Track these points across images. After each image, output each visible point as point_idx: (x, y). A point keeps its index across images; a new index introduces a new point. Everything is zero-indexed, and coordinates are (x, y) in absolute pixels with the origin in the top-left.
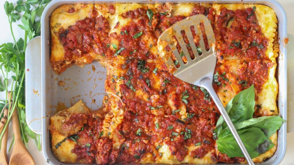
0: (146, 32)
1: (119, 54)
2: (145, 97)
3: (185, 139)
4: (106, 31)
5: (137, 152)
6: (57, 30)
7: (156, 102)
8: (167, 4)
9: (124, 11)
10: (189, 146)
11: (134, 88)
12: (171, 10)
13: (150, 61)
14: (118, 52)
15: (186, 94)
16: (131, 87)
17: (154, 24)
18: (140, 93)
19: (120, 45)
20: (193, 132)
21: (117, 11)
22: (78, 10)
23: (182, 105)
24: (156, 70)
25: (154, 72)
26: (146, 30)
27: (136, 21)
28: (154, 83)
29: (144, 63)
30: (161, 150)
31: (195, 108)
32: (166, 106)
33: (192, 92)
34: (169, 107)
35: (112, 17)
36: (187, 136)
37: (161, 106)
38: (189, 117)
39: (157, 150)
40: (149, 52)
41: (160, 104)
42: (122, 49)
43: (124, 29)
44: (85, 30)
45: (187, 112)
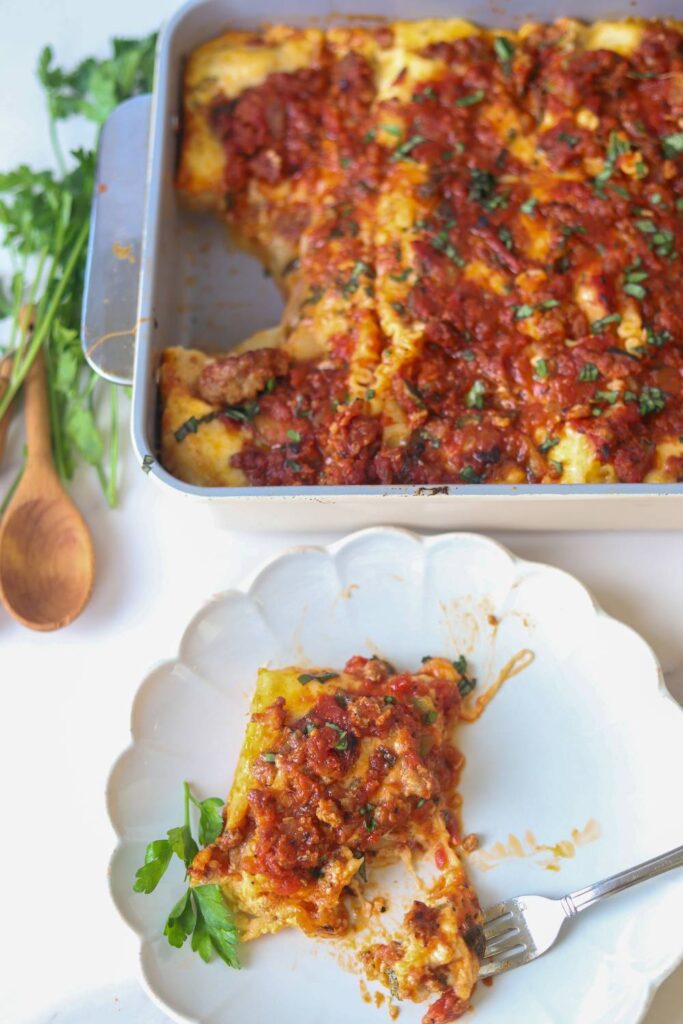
0: (496, 95)
1: (409, 154)
2: (497, 283)
3: (643, 411)
4: (366, 97)
5: (470, 459)
6: (204, 97)
7: (536, 292)
8: (560, 21)
9: (422, 41)
10: (660, 440)
11: (459, 253)
12: (571, 35)
13: (509, 179)
14: (406, 148)
15: (636, 270)
16: (450, 253)
17: (520, 70)
18: (477, 270)
19: (410, 132)
20: (670, 394)
21: (400, 40)
22: (274, 45)
23: (625, 307)
24: (531, 202)
25: (527, 208)
26: (497, 89)
27: (460, 70)
28: (527, 239)
29: (492, 180)
30: (558, 454)
31: (670, 318)
32: (571, 310)
33: (655, 267)
34: (580, 313)
35: (383, 56)
36: (651, 403)
37: (553, 303)
38: (651, 340)
39: (544, 453)
40: (505, 152)
41: (549, 296)
42: (417, 139)
43: (421, 86)
44: (295, 98)
45: (643, 327)
